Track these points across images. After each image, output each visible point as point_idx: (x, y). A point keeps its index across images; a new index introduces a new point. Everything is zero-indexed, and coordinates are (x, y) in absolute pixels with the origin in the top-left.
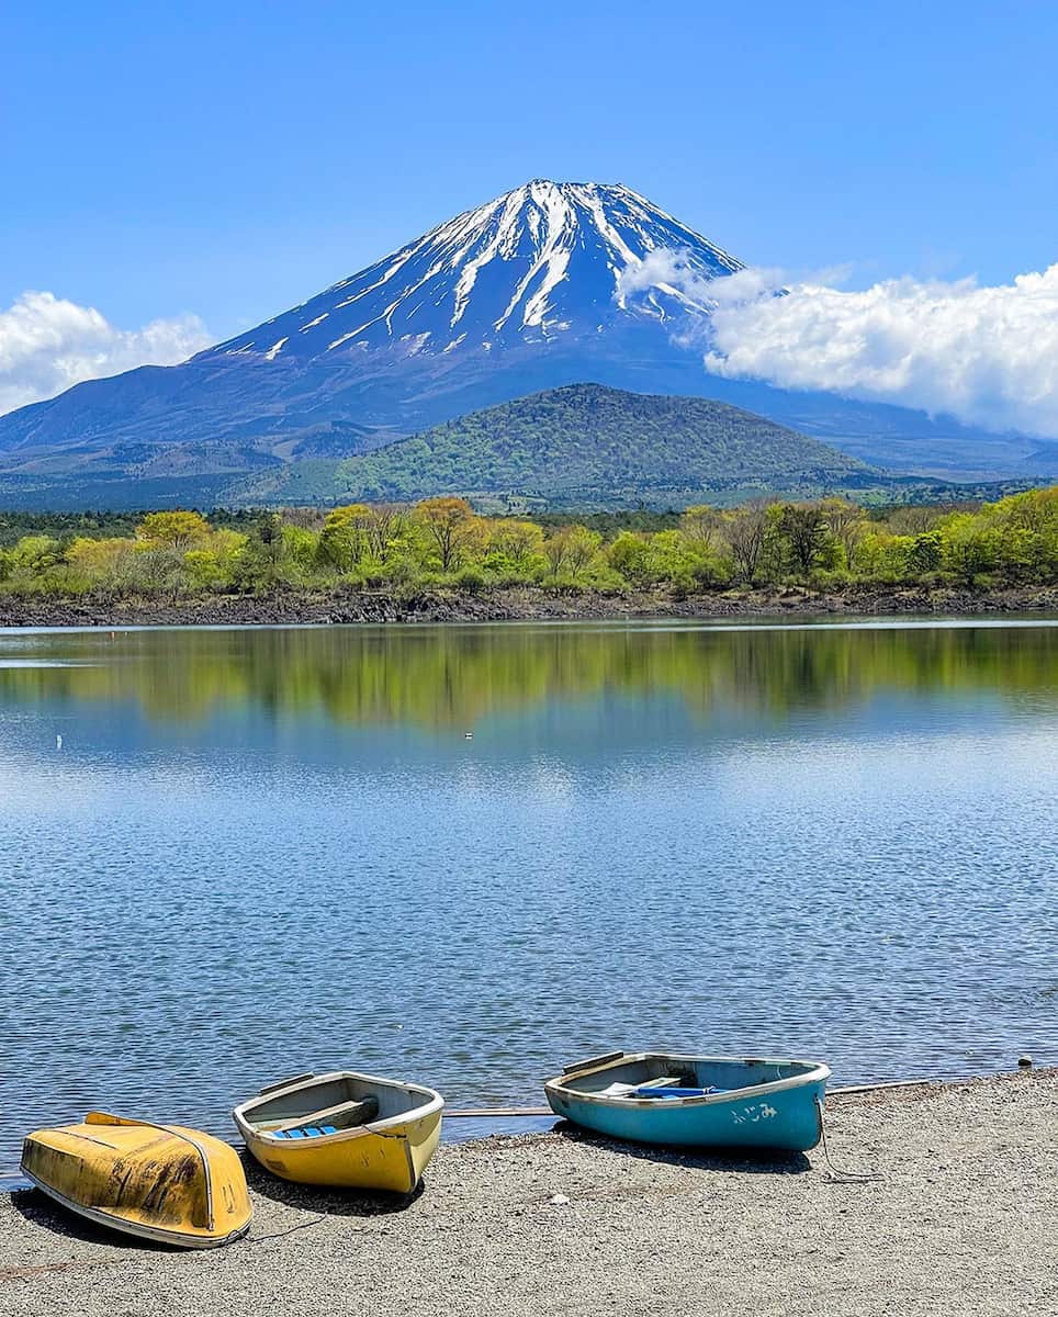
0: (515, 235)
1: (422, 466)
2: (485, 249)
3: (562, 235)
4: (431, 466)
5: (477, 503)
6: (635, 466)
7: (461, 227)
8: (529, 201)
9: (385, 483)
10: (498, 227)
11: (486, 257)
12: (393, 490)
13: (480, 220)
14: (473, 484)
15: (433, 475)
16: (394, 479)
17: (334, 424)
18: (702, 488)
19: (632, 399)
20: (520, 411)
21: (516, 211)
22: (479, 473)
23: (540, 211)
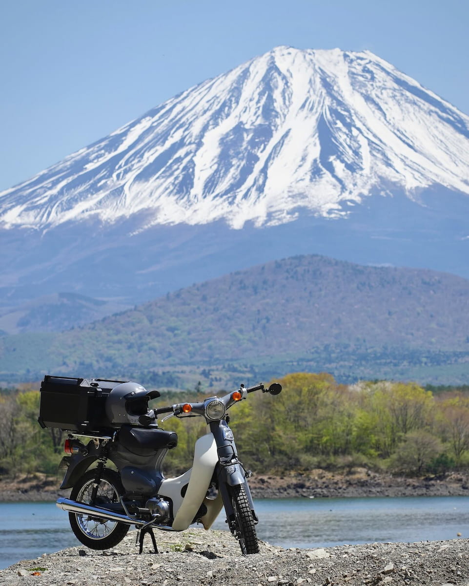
0: (258, 102)
1: (140, 338)
2: (228, 115)
3: (306, 102)
4: (149, 339)
5: (178, 378)
6: (358, 340)
7: (202, 95)
8: (273, 67)
9: (101, 356)
10: (240, 94)
11: (227, 125)
12: (109, 364)
13: (222, 87)
14: (191, 357)
15: (150, 349)
16: (112, 352)
17: (62, 295)
18: (421, 362)
19: (357, 271)
20: (241, 282)
21: (260, 77)
22: (198, 347)
23: (284, 78)
